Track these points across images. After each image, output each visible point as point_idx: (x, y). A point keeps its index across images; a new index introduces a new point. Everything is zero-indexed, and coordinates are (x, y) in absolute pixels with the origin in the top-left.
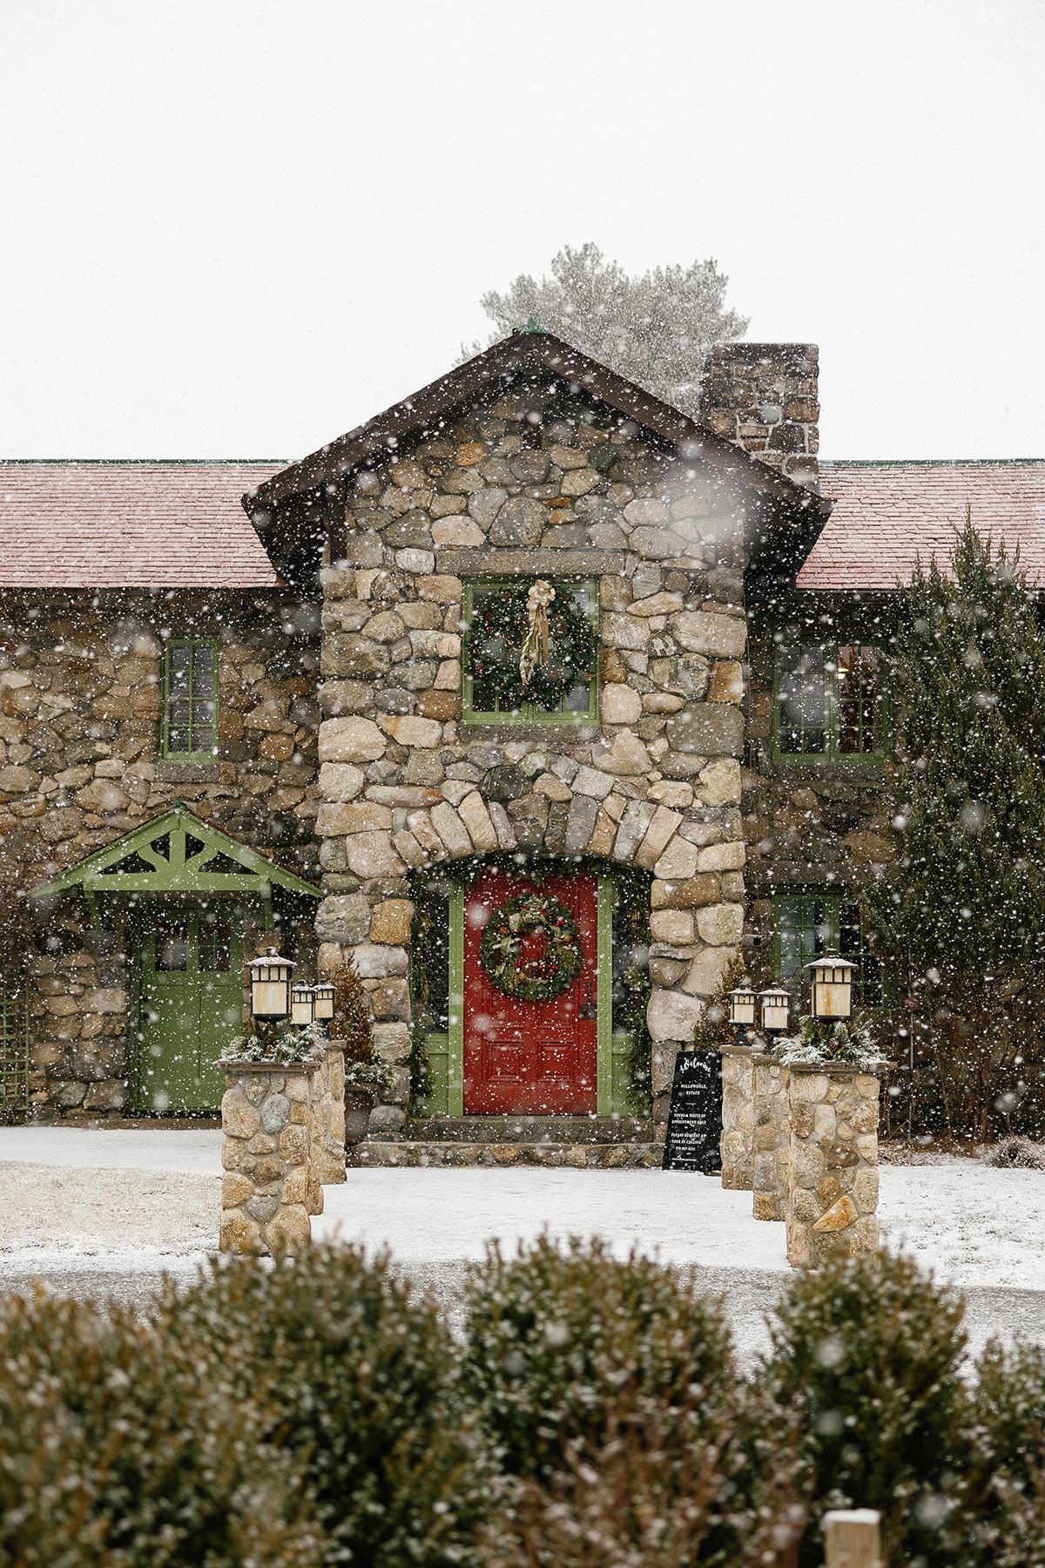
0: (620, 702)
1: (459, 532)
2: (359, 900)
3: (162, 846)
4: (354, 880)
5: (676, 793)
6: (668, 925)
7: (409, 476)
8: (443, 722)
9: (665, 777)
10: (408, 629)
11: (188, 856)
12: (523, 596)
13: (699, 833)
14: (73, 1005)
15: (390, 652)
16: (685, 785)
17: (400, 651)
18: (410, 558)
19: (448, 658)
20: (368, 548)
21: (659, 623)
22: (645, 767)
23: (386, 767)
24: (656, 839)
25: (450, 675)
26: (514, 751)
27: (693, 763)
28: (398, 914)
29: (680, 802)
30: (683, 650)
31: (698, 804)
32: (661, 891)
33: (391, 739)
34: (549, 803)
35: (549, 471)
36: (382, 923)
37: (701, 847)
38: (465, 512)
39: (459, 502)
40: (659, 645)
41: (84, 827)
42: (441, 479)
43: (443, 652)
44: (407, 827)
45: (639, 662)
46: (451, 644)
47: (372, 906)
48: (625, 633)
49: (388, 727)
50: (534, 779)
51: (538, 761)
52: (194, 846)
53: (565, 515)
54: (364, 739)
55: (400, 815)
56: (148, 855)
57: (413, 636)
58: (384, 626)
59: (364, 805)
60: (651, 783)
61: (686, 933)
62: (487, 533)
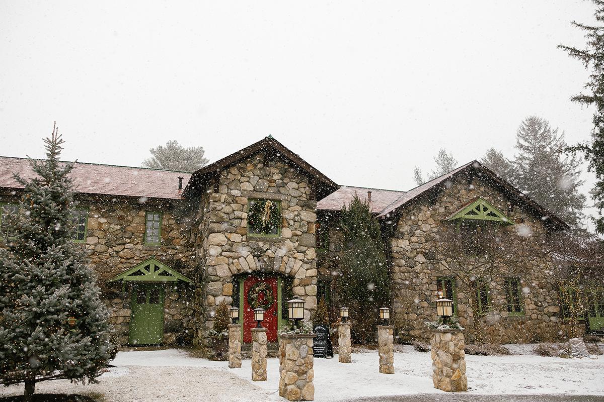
0: (287, 232)
1: (248, 187)
2: (219, 283)
3: (147, 268)
4: (218, 278)
5: (301, 256)
6: (298, 290)
7: (234, 171)
8: (242, 235)
9: (298, 252)
10: (234, 210)
11: (155, 271)
12: (264, 204)
13: (306, 266)
14: (115, 314)
15: (229, 217)
16: (303, 254)
17: (232, 216)
18: (235, 192)
19: (244, 219)
20: (223, 189)
21: (296, 213)
22: (293, 249)
23: (228, 247)
24: (296, 267)
25: (244, 223)
26: (261, 244)
27: (304, 249)
28: (229, 288)
29: (301, 258)
30: (302, 220)
31: (305, 259)
32: (296, 281)
33: (229, 240)
34: (269, 258)
35: (270, 173)
36: (226, 290)
37: (307, 270)
38: (248, 181)
39: (247, 179)
40: (297, 218)
41: (121, 262)
42: (242, 173)
43: (243, 217)
44: (233, 263)
45: (292, 222)
46: (245, 215)
47: (223, 285)
48: (288, 215)
49: (228, 236)
50: (265, 251)
51: (267, 246)
52: (156, 268)
53: (274, 184)
54: (222, 239)
55: (231, 260)
56: (143, 271)
57: (235, 212)
58: (227, 209)
59: (222, 257)
60: (295, 254)
61: (303, 293)
62: (254, 187)
